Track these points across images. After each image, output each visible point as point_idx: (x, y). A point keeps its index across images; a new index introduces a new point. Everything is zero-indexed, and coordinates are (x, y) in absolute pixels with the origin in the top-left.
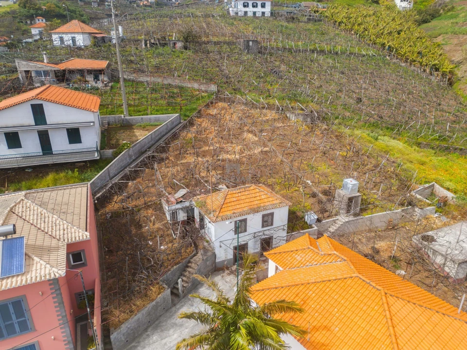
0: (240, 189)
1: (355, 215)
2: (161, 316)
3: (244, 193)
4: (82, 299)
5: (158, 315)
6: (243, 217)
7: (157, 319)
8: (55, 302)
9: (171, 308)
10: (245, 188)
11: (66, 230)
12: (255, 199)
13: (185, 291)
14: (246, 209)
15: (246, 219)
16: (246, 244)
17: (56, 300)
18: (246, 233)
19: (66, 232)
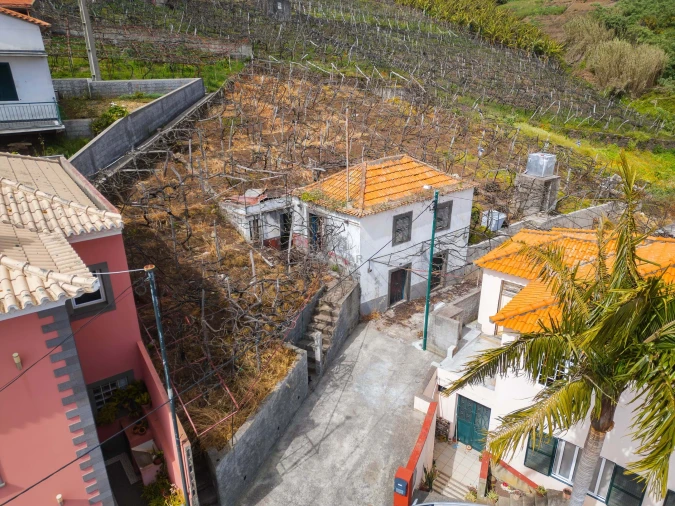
0: (385, 161)
1: (552, 214)
2: (294, 415)
3: (394, 169)
4: (102, 403)
5: (291, 412)
6: (407, 209)
7: (290, 422)
8: (62, 388)
9: (307, 397)
10: (393, 160)
11: (49, 211)
12: (417, 178)
13: (326, 361)
14: (409, 193)
15: (411, 213)
16: (409, 265)
17: (65, 379)
18: (410, 243)
19: (49, 214)
